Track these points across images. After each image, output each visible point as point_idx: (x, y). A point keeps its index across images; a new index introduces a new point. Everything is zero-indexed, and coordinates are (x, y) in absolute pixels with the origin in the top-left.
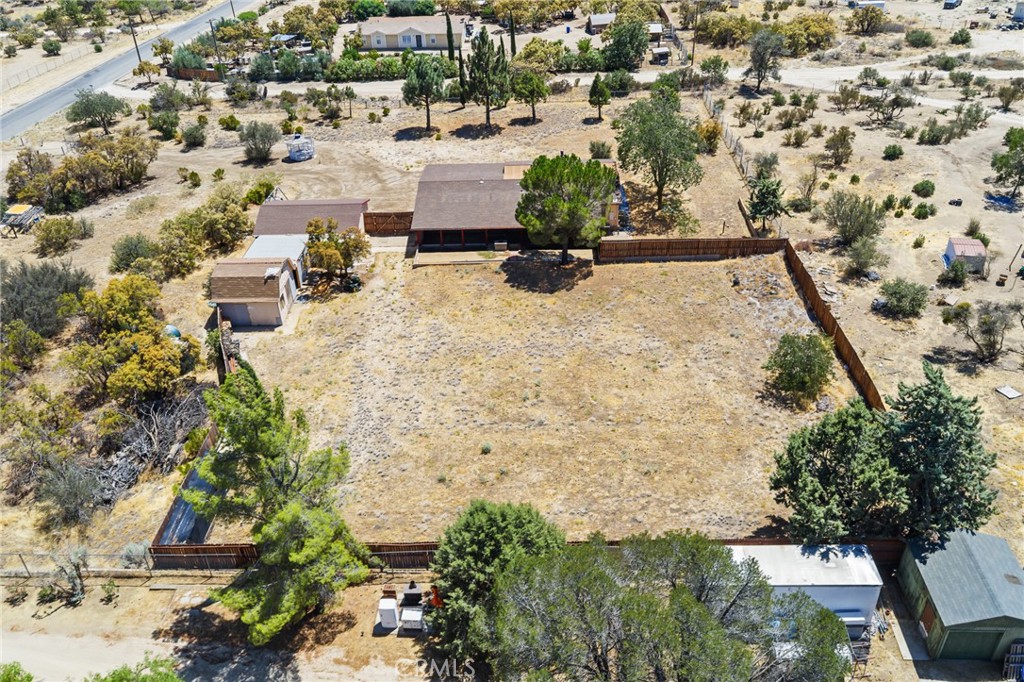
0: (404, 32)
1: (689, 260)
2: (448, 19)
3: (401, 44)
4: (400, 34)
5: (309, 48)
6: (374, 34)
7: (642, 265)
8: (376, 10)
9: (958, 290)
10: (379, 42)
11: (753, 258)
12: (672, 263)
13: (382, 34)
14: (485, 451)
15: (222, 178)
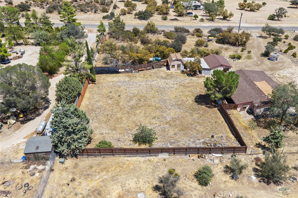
15: (249, 53)
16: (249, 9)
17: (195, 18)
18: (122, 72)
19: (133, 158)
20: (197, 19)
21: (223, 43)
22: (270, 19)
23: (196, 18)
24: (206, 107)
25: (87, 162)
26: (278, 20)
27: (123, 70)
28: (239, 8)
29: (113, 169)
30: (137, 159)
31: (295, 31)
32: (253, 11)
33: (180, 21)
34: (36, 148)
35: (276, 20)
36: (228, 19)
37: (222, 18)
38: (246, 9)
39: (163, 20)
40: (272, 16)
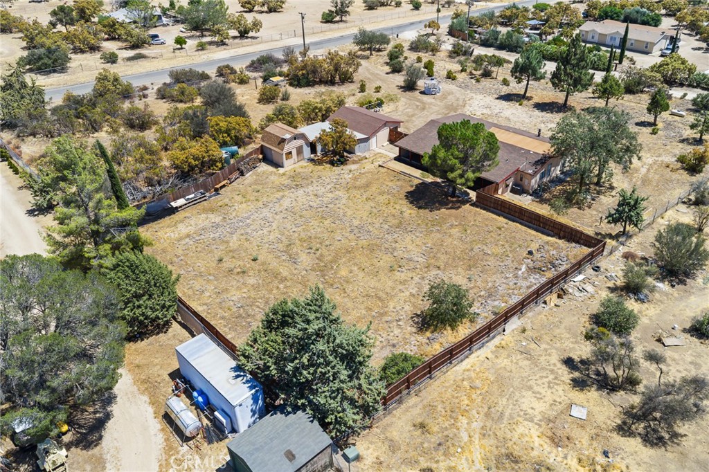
0: (612, 34)
1: (529, 227)
2: (627, 26)
3: (608, 41)
4: (609, 34)
5: (538, 32)
6: (591, 31)
7: (497, 217)
8: (615, 16)
9: (697, 340)
10: (593, 37)
11: (574, 245)
12: (518, 225)
13: (596, 32)
14: (255, 260)
15: (378, 92)
16: (265, 9)
17: (179, 46)
18: (181, 207)
19: (467, 360)
20: (184, 46)
21: (310, 84)
22: (327, 22)
23: (181, 45)
24: (447, 209)
25: (400, 423)
26: (341, 21)
27: (181, 202)
28: (242, 9)
29: (466, 402)
30: (478, 357)
31: (398, 35)
32: (275, 11)
33: (153, 58)
34: (287, 457)
35: (338, 22)
36: (251, 34)
37: (237, 34)
38: (256, 8)
39: (108, 62)
40: (328, 14)
